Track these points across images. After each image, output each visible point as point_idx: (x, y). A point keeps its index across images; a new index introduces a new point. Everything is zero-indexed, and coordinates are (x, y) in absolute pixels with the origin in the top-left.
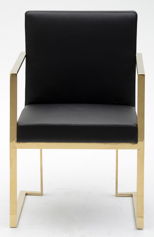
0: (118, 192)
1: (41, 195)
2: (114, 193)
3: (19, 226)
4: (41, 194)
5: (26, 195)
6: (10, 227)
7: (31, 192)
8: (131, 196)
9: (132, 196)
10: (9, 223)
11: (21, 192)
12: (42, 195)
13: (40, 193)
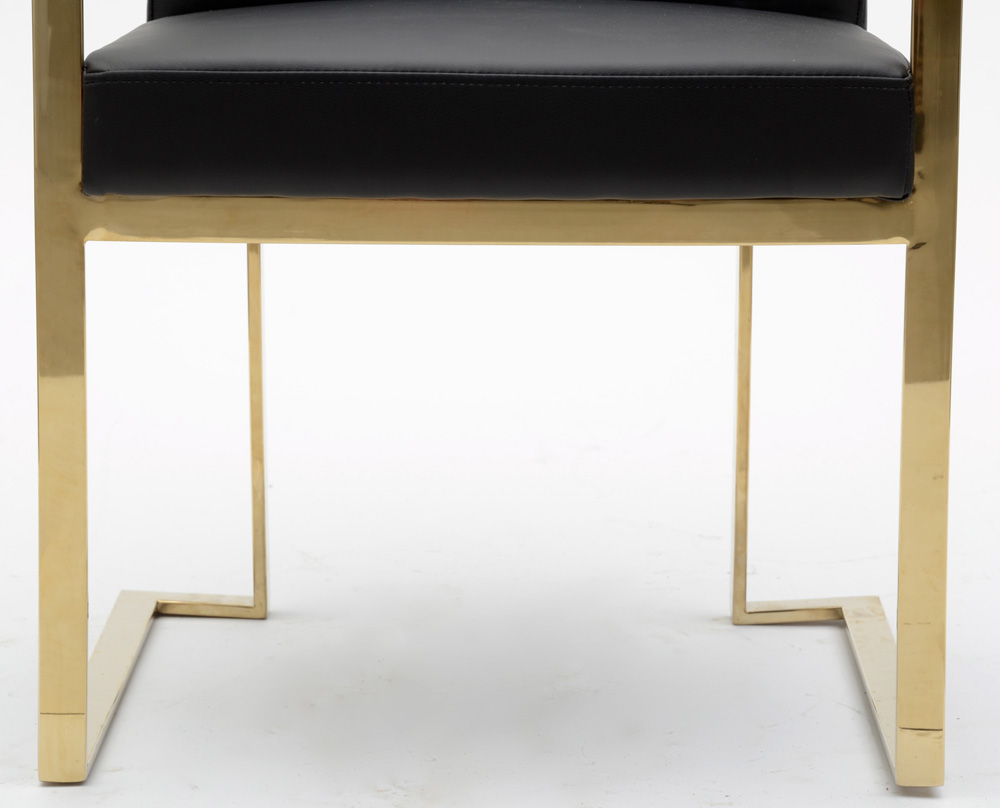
0: (748, 599)
1: (253, 613)
2: (725, 605)
3: (104, 778)
4: (255, 612)
5: (159, 613)
6: (38, 783)
7: (188, 600)
8: (835, 618)
9: (842, 618)
10: (34, 763)
11: (126, 597)
12: (264, 619)
13: (251, 604)
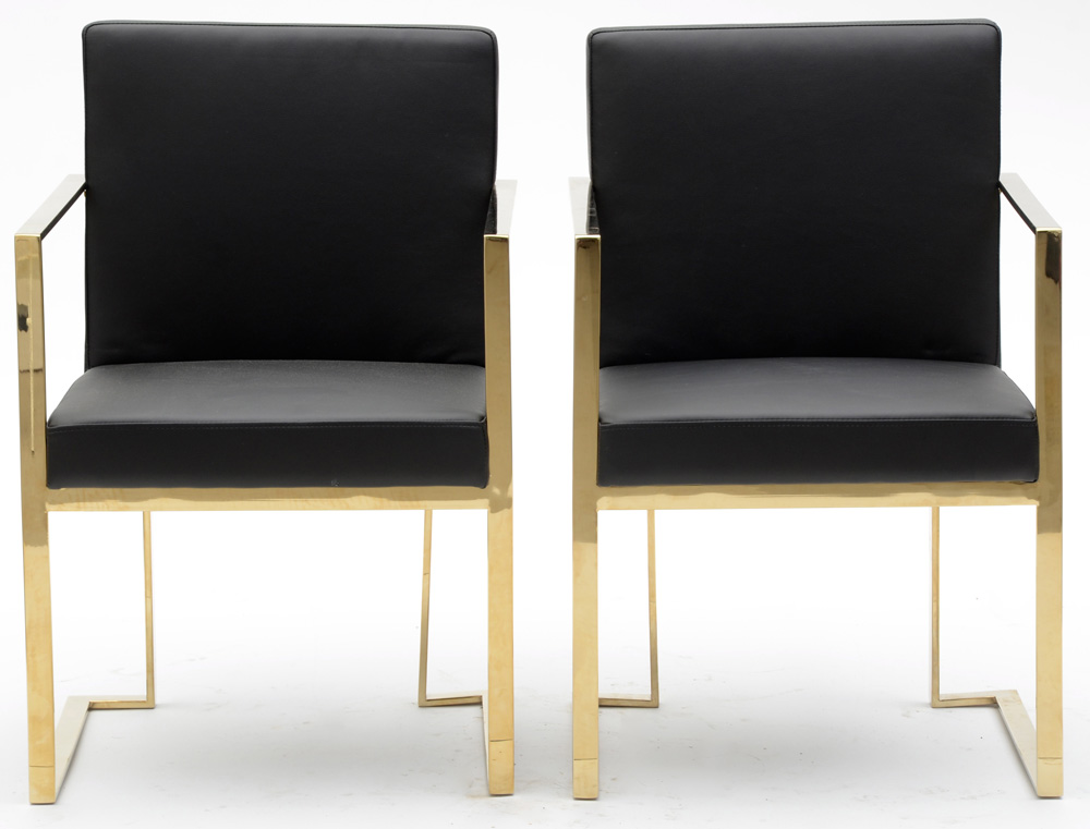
8: (993, 703)
